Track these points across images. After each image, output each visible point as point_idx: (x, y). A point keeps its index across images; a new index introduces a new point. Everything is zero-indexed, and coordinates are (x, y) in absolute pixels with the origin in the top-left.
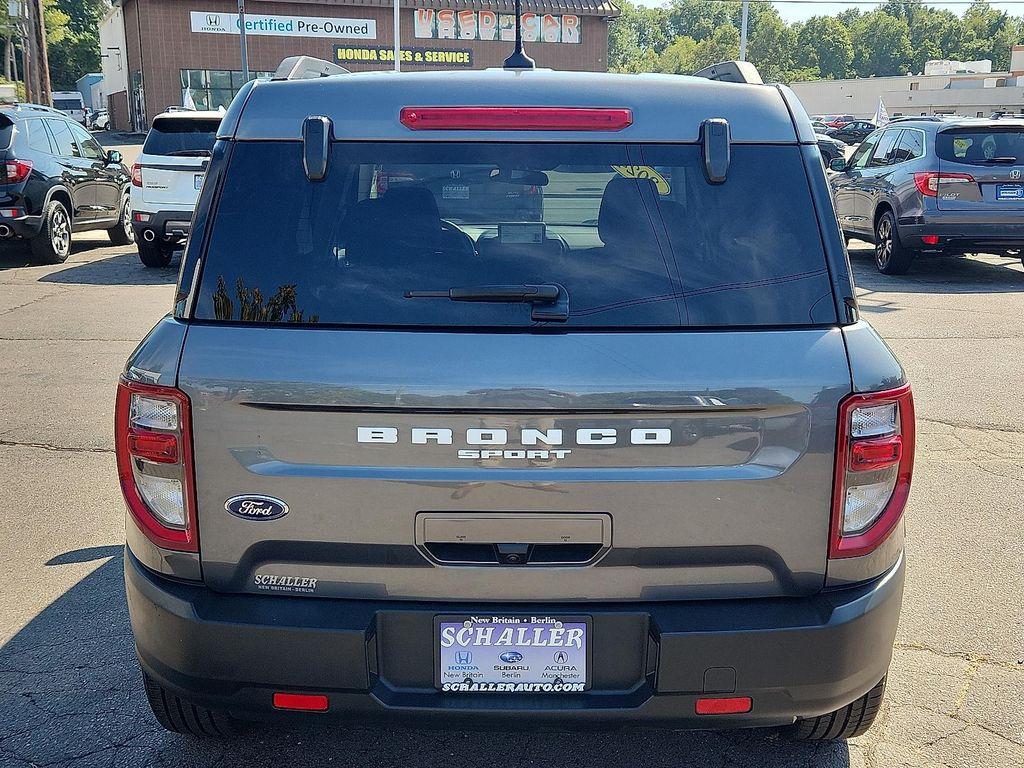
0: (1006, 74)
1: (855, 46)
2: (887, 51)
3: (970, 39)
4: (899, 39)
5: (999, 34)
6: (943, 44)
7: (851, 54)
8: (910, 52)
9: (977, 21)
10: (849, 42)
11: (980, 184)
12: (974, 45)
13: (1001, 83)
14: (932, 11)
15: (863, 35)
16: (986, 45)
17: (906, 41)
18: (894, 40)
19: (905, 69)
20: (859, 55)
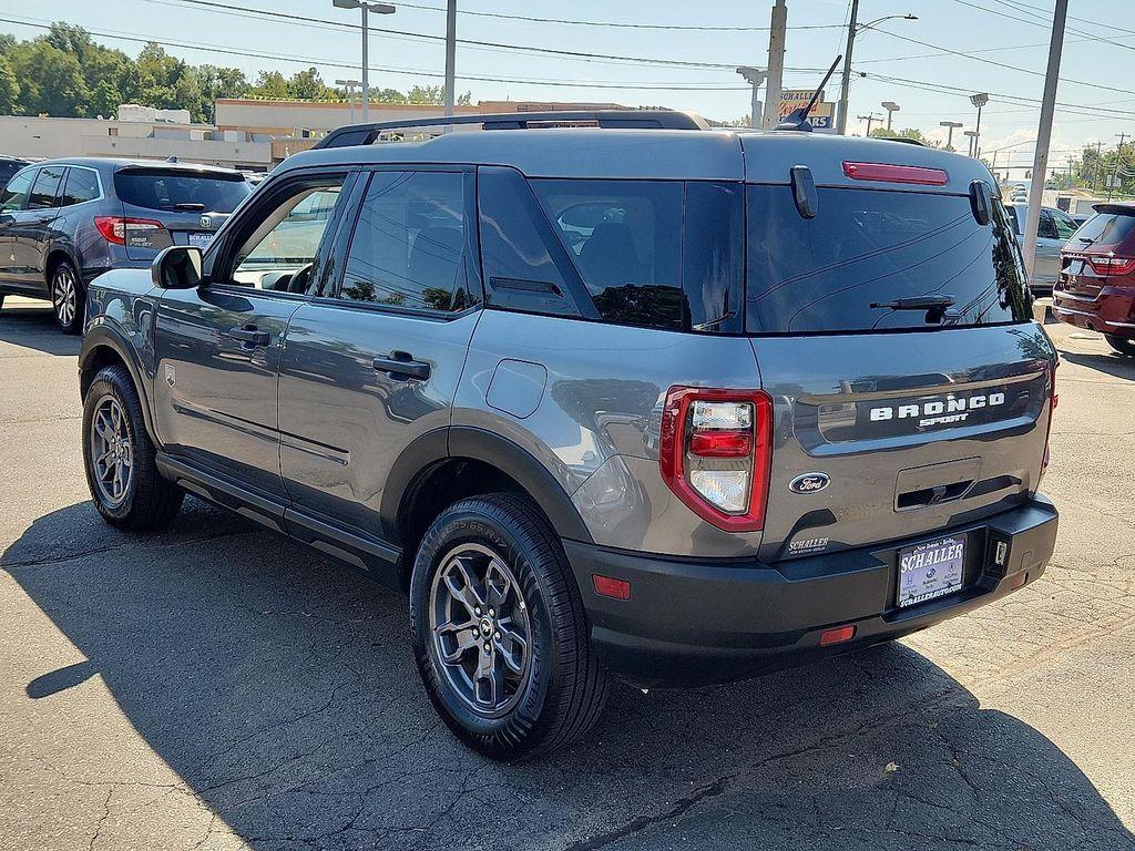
0: (211, 127)
1: (19, 80)
2: (58, 89)
3: (149, 85)
4: (70, 76)
5: (180, 83)
6: (121, 87)
7: (16, 88)
8: (86, 93)
9: (154, 65)
10: (11, 74)
11: (171, 231)
12: (156, 91)
13: (209, 137)
14: (102, 49)
15: (28, 67)
16: (169, 93)
17: (79, 79)
18: (66, 77)
19: (82, 111)
20: (25, 89)
